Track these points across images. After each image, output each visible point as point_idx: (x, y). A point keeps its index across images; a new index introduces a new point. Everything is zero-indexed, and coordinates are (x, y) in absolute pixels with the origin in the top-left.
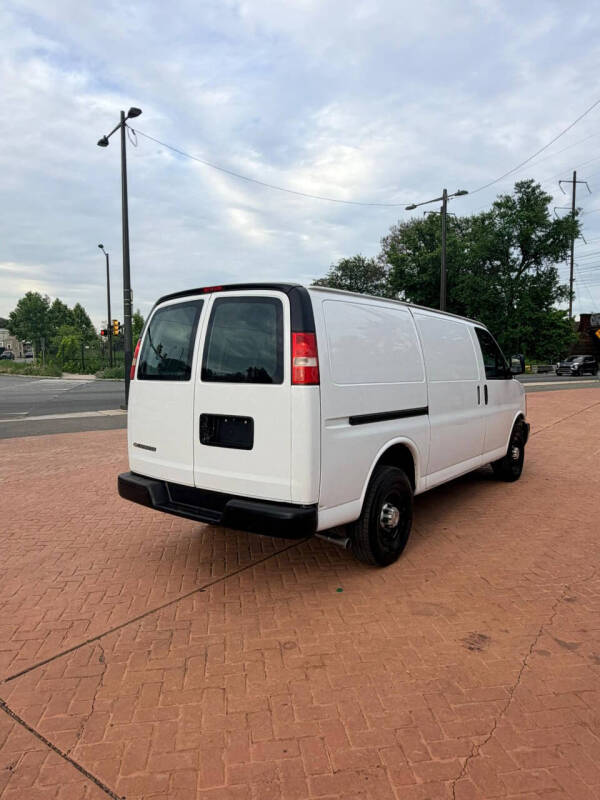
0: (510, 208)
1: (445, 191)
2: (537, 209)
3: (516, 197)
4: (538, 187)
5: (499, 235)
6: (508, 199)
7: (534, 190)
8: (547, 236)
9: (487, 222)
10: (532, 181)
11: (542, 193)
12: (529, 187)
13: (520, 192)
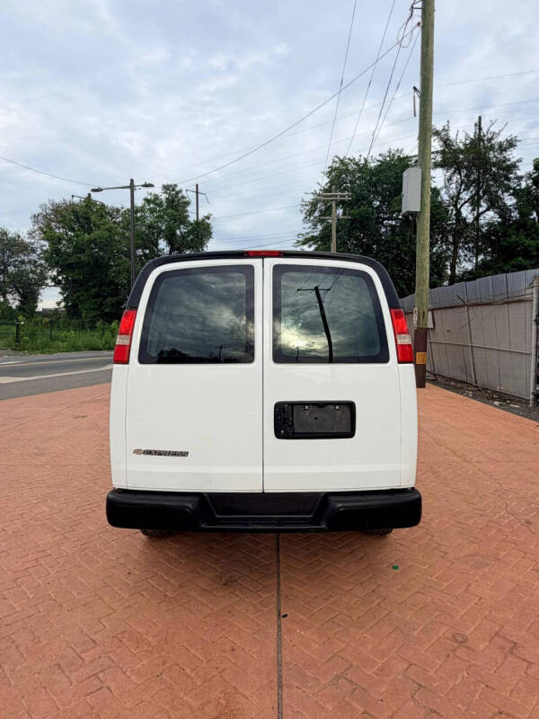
0: (158, 205)
1: (132, 181)
2: (180, 209)
3: (163, 197)
4: (181, 191)
5: (150, 227)
6: (156, 197)
7: (177, 193)
8: (189, 233)
9: (139, 215)
10: (176, 185)
11: (183, 197)
12: (173, 190)
13: (166, 193)
